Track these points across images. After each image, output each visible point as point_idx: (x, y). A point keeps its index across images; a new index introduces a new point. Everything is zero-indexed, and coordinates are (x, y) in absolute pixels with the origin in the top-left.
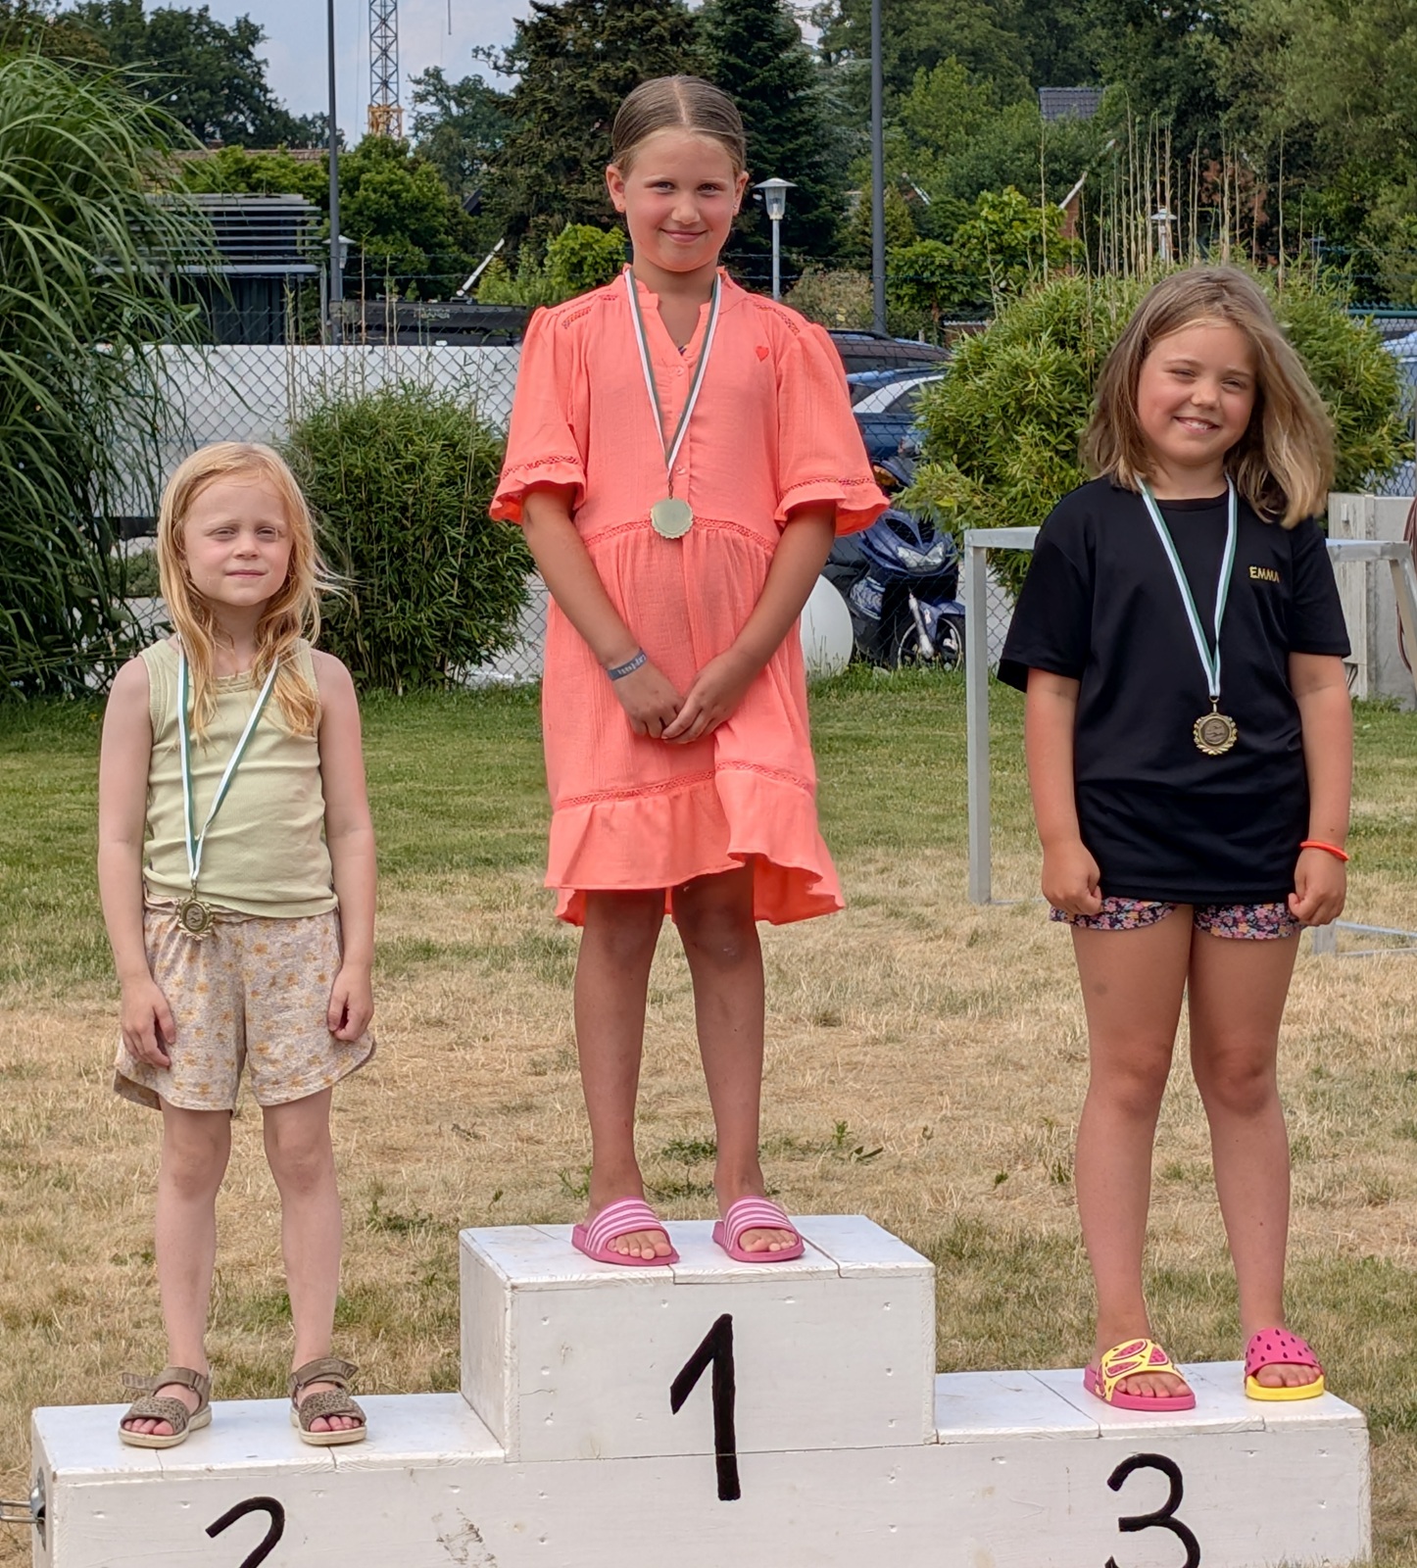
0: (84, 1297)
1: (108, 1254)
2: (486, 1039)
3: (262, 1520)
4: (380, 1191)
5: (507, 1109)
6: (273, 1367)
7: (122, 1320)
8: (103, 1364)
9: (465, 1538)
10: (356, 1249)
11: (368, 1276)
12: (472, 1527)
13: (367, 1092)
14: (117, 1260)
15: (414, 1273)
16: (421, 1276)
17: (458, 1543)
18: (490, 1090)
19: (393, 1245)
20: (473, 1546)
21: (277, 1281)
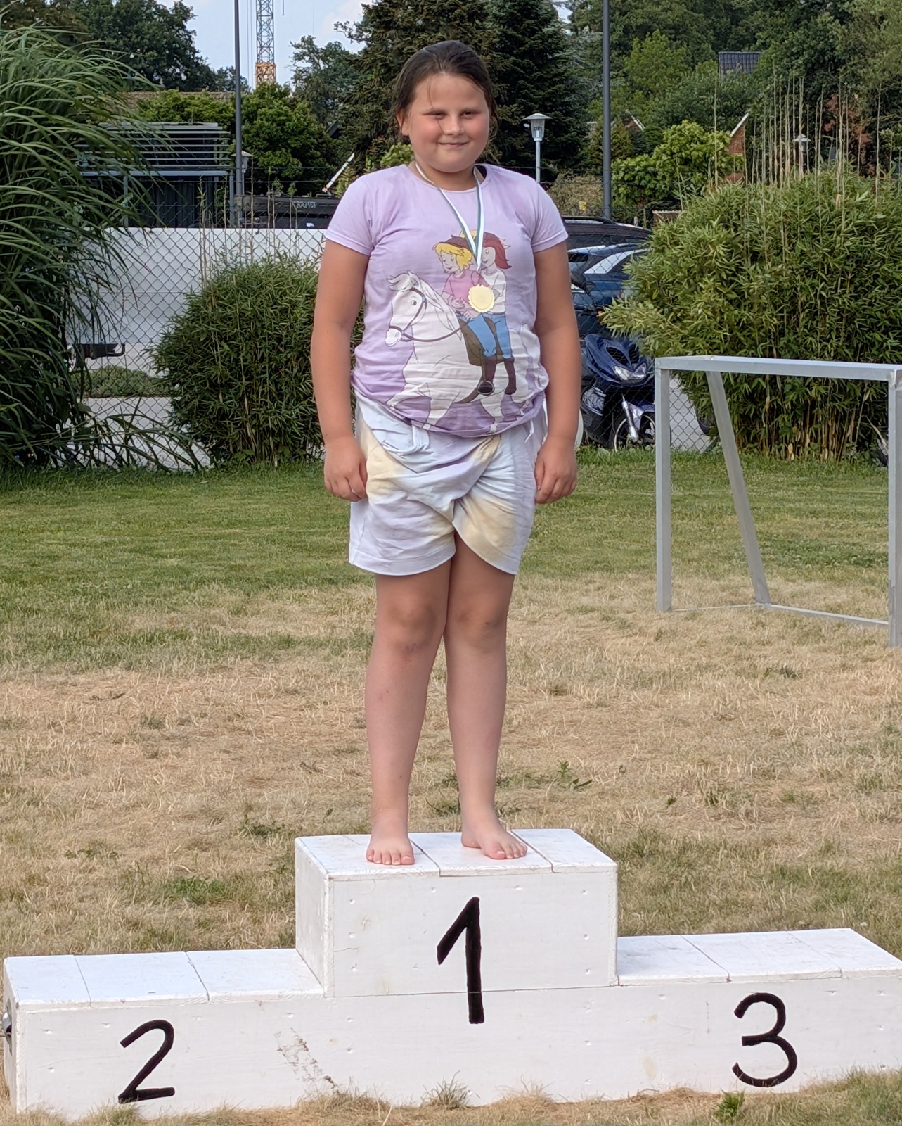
0: (46, 881)
1: (63, 851)
2: (325, 703)
3: (158, 1036)
4: (249, 808)
5: (337, 752)
6: (172, 929)
7: (70, 896)
8: (57, 927)
9: (297, 1048)
10: (233, 848)
11: (238, 867)
12: (301, 1041)
13: (243, 740)
14: (70, 855)
15: (271, 865)
16: (275, 866)
17: (292, 1052)
18: (327, 738)
19: (257, 845)
20: (302, 1054)
21: (178, 870)
